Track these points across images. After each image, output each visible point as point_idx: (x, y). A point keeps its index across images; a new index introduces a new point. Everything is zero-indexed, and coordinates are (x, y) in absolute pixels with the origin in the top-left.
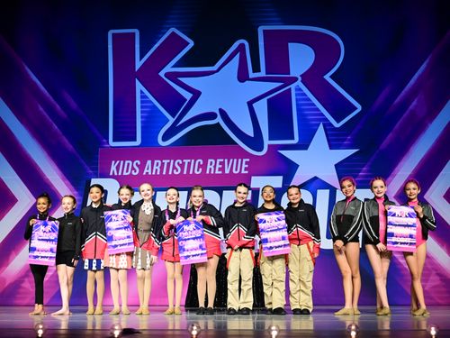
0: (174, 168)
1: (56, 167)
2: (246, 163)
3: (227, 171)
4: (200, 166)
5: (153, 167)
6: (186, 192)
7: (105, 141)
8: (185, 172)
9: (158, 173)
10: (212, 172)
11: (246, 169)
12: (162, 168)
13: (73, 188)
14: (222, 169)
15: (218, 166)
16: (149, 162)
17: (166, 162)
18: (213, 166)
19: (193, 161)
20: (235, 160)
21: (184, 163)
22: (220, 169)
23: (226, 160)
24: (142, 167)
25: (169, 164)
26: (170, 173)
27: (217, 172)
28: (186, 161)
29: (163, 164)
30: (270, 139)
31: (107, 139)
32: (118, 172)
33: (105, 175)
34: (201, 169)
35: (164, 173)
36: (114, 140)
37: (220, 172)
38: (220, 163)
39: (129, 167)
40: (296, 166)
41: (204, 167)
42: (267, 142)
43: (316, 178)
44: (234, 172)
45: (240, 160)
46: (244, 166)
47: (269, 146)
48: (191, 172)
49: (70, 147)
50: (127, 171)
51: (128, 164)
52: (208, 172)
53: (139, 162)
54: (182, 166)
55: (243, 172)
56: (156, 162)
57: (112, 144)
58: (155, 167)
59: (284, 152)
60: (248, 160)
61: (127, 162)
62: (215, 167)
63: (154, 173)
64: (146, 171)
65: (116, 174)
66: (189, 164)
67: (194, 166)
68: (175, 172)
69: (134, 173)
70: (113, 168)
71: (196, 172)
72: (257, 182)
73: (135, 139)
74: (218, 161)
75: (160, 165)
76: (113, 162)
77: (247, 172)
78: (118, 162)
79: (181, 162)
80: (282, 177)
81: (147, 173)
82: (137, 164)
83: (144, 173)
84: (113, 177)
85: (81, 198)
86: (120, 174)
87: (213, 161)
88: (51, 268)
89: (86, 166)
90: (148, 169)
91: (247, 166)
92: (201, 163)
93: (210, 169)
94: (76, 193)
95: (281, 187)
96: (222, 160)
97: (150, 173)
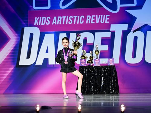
0: (69, 20)
1: (5, 21)
2: (108, 17)
3: (97, 22)
4: (82, 19)
5: (57, 21)
7: (31, 6)
8: (75, 23)
9: (60, 24)
10: (89, 23)
11: (108, 21)
12: (62, 21)
13: (14, 32)
14: (95, 21)
15: (93, 19)
16: (55, 18)
17: (64, 17)
18: (90, 19)
19: (79, 16)
20: (102, 16)
22: (93, 21)
23: (97, 16)
24: (51, 21)
25: (66, 19)
26: (67, 23)
27: (92, 22)
28: (75, 17)
29: (62, 19)
31: (32, 5)
33: (32, 25)
34: (83, 21)
35: (63, 23)
36: (36, 6)
37: (94, 23)
38: (94, 18)
39: (44, 21)
40: (136, 18)
41: (85, 20)
42: (119, 5)
43: (146, 25)
44: (101, 22)
45: (104, 16)
46: (107, 19)
47: (121, 8)
48: (78, 23)
49: (12, 10)
50: (43, 23)
51: (44, 19)
52: (87, 23)
53: (50, 18)
54: (73, 19)
55: (106, 22)
56: (59, 17)
57: (35, 8)
58: (58, 20)
59: (128, 11)
60: (109, 16)
61: (43, 18)
62: (91, 20)
63: (58, 24)
64: (53, 22)
65: (37, 24)
66: (77, 18)
67: (79, 20)
68: (69, 23)
69: (47, 24)
70: (36, 21)
71: (81, 23)
72: (113, 27)
73: (47, 5)
74: (93, 16)
75: (61, 19)
76: (36, 18)
77: (108, 22)
78: (38, 18)
79: (72, 18)
80: (127, 24)
81: (54, 24)
82: (48, 19)
83: (53, 24)
84: (36, 26)
85: (19, 38)
86: (40, 24)
87: (90, 16)
88: (5, 74)
89: (22, 21)
90: (55, 21)
91: (108, 19)
92: (83, 18)
93: (88, 21)
94: (17, 35)
95: (127, 30)
96: (95, 16)
97: (56, 24)
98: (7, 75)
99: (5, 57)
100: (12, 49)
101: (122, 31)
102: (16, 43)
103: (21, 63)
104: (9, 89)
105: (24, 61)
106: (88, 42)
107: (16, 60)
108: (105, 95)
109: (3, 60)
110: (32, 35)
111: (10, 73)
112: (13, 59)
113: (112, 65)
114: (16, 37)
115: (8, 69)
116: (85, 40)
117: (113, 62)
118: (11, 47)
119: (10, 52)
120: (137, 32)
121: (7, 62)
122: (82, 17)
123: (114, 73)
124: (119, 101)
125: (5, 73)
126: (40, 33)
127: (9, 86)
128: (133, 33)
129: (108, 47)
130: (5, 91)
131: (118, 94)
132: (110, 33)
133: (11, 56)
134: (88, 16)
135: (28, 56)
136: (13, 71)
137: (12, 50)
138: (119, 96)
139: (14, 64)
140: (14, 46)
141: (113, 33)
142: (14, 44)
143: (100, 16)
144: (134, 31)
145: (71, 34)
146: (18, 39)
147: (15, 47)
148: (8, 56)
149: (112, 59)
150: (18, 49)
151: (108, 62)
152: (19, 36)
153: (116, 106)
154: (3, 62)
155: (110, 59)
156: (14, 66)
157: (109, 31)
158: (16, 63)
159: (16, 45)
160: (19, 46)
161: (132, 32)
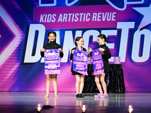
0: (75, 18)
1: (11, 18)
2: (115, 15)
3: (104, 20)
4: (88, 17)
6: (81, 31)
7: (37, 3)
8: (81, 20)
9: (66, 21)
10: (95, 20)
11: (114, 18)
12: (68, 18)
13: (20, 29)
14: (101, 18)
15: (99, 17)
16: (61, 15)
17: (70, 15)
18: (96, 17)
19: (85, 14)
20: (108, 13)
21: (80, 15)
22: (100, 18)
23: (103, 13)
24: (57, 18)
25: (72, 16)
26: (72, 21)
27: (98, 20)
28: (81, 14)
29: (68, 16)
30: (127, 1)
32: (44, 21)
33: (37, 22)
34: (89, 19)
35: (69, 21)
36: (42, 3)
37: (100, 20)
38: (100, 15)
39: (50, 18)
40: (143, 16)
41: (91, 17)
42: (126, 3)
44: (108, 20)
45: (111, 13)
46: (113, 16)
47: (127, 5)
48: (84, 20)
49: (18, 7)
50: (49, 20)
51: (50, 16)
52: (93, 20)
53: (55, 15)
54: (79, 17)
55: (113, 20)
56: (65, 15)
57: (41, 5)
58: (64, 18)
60: (115, 13)
61: (49, 15)
63: (64, 21)
64: (59, 20)
65: (43, 21)
66: (83, 16)
67: (85, 17)
68: (75, 20)
69: (53, 21)
70: (42, 18)
71: (87, 20)
72: (120, 25)
73: (53, 2)
74: (99, 14)
76: (41, 15)
77: (115, 20)
78: (44, 15)
79: (78, 15)
80: (134, 22)
81: (60, 21)
82: (54, 16)
83: (58, 21)
84: (42, 23)
85: (25, 35)
86: (45, 21)
87: (96, 14)
88: (10, 72)
89: (27, 18)
90: (60, 19)
91: (115, 16)
92: (90, 15)
93: (94, 18)
94: (22, 32)
95: (134, 28)
96: (101, 13)
97: (61, 21)
98: (12, 72)
99: (10, 54)
100: (17, 46)
101: (129, 29)
102: (22, 40)
103: (26, 61)
104: (14, 86)
105: (29, 59)
106: (95, 40)
107: (21, 58)
108: (111, 94)
109: (8, 57)
110: (37, 32)
111: (15, 70)
112: (18, 56)
113: (118, 63)
114: (21, 35)
115: (13, 66)
116: (91, 38)
117: (119, 61)
118: (16, 45)
119: (15, 49)
120: (144, 30)
121: (12, 59)
122: (88, 15)
123: (120, 71)
124: (125, 100)
125: (10, 70)
126: (46, 30)
127: (13, 83)
128: (140, 31)
129: (115, 45)
130: (10, 89)
131: (123, 93)
132: (117, 30)
133: (16, 53)
134: (94, 14)
135: (33, 54)
136: (17, 69)
137: (17, 48)
138: (125, 95)
139: (19, 62)
140: (19, 43)
141: (120, 31)
142: (19, 42)
143: (106, 13)
144: (141, 29)
145: (77, 32)
146: (23, 36)
147: (20, 45)
148: (13, 53)
149: (118, 57)
150: (23, 46)
151: (114, 60)
152: (24, 33)
153: (122, 106)
154: (8, 59)
155: (116, 58)
156: (19, 63)
157: (115, 29)
158: (21, 60)
159: (22, 42)
160: (24, 43)
161: (138, 30)
